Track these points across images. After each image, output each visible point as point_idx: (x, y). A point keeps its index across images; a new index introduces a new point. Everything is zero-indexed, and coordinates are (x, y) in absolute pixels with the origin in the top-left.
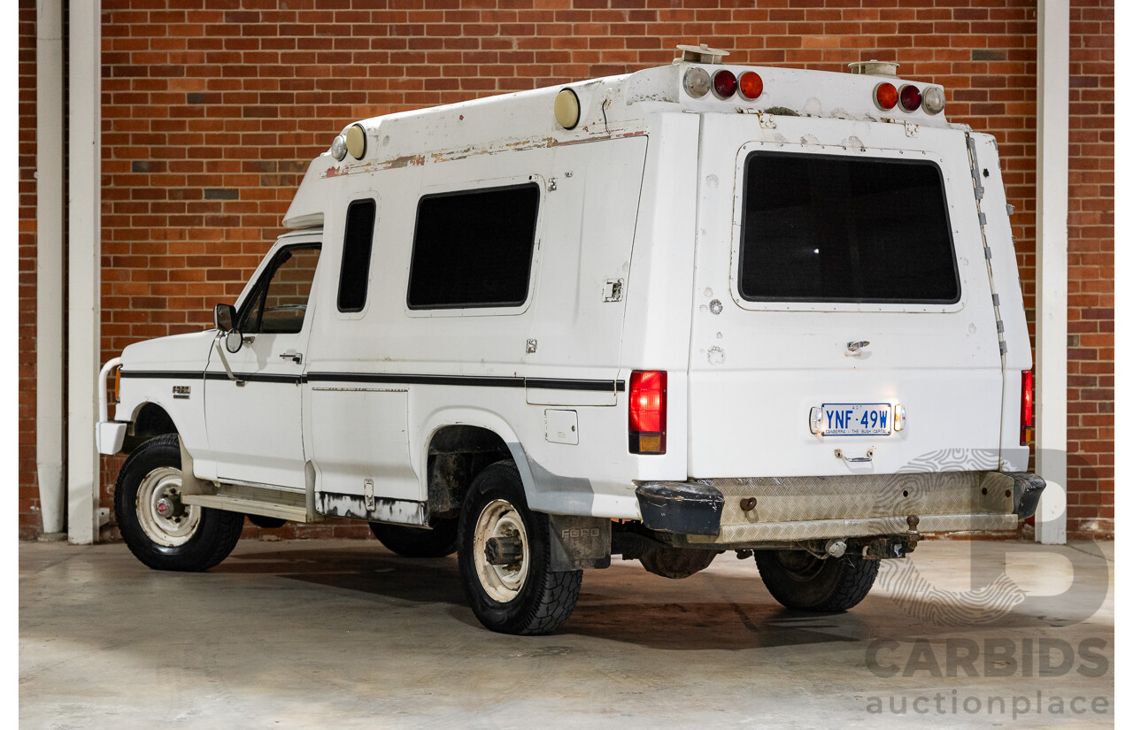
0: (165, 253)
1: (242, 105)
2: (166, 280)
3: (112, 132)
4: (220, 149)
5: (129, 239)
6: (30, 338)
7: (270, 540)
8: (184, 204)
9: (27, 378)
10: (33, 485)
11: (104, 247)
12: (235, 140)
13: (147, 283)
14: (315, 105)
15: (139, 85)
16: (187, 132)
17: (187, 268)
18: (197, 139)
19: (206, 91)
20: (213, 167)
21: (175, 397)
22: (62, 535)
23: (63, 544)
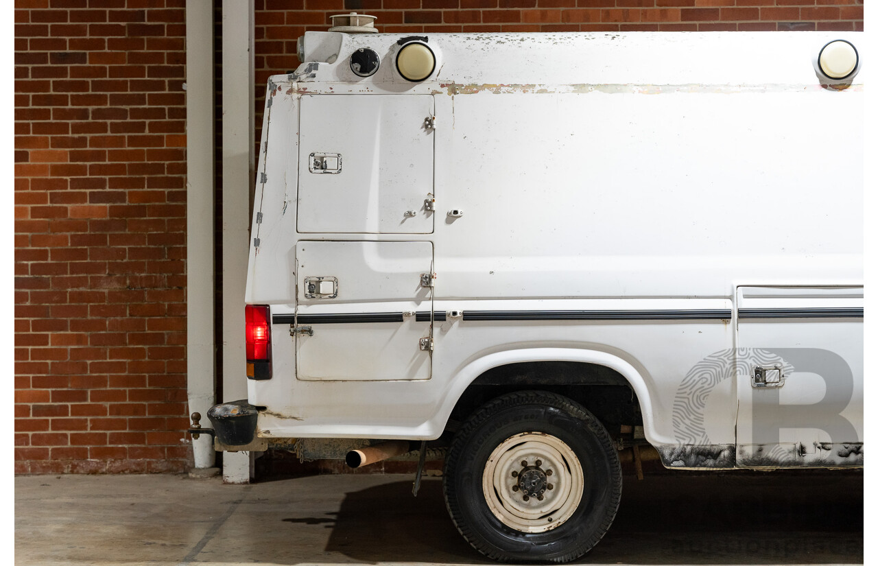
1: (403, 10)
3: (265, 39)
6: (179, 260)
9: (176, 303)
10: (183, 416)
14: (481, 10)
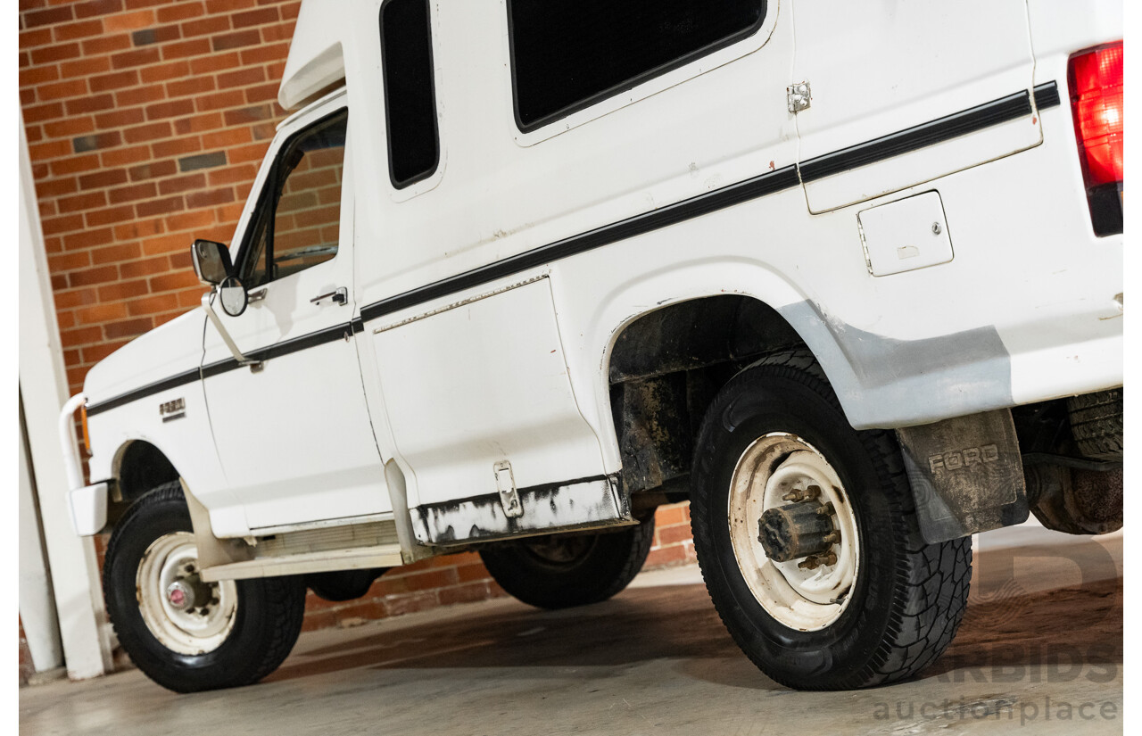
0: (139, 255)
2: (146, 292)
4: (190, 101)
5: (86, 245)
7: (352, 626)
8: (153, 184)
11: (53, 264)
12: (208, 84)
13: (119, 301)
15: (64, 33)
16: (141, 85)
17: (173, 271)
18: (156, 93)
19: (156, 25)
20: (184, 126)
21: (166, 420)
22: (61, 671)
23: (64, 683)
